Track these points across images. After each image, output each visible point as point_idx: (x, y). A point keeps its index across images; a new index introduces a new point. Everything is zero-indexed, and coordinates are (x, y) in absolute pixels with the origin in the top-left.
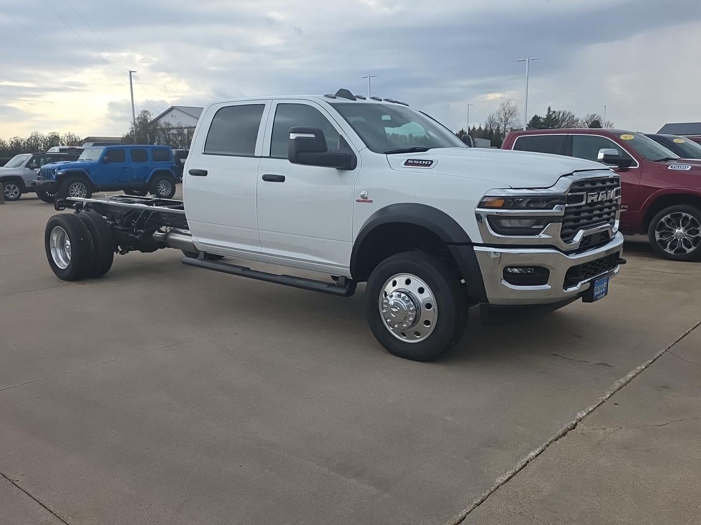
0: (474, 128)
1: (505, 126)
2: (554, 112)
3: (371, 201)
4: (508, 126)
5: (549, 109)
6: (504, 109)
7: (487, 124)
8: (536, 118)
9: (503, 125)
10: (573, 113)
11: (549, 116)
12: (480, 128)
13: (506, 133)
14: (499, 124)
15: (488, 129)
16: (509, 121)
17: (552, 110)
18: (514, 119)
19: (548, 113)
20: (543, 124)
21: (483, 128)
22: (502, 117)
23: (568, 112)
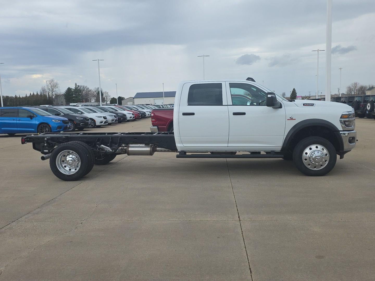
0: (34, 94)
1: (52, 93)
2: (78, 86)
3: (295, 119)
4: (54, 93)
5: (76, 84)
6: (50, 84)
7: (41, 92)
8: (69, 89)
9: (51, 93)
10: (88, 87)
11: (76, 88)
12: (37, 94)
13: (53, 97)
14: (48, 92)
15: (42, 94)
16: (54, 90)
17: (77, 85)
18: (57, 89)
19: (76, 86)
20: (73, 92)
21: (39, 94)
22: (50, 88)
23: (85, 86)
